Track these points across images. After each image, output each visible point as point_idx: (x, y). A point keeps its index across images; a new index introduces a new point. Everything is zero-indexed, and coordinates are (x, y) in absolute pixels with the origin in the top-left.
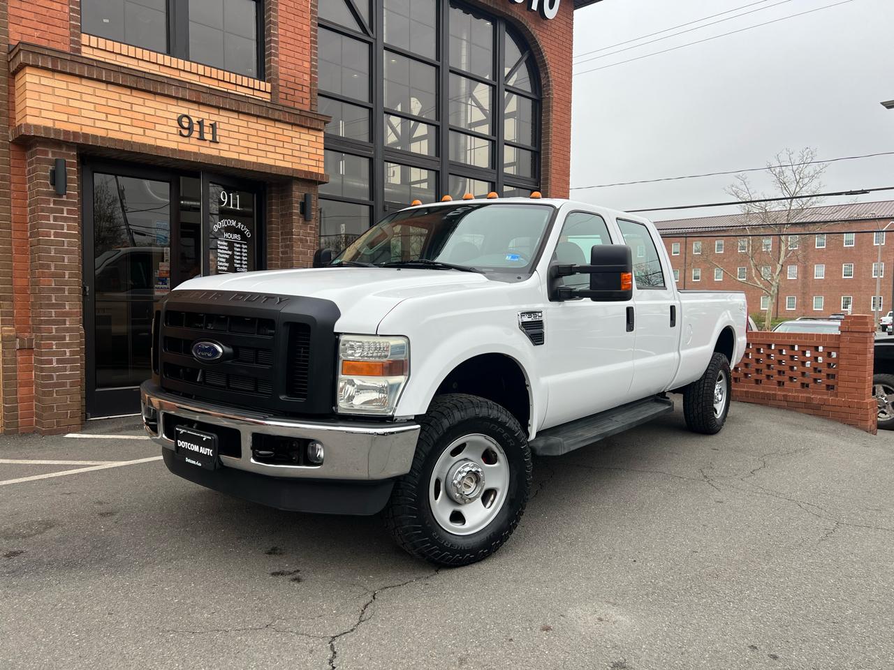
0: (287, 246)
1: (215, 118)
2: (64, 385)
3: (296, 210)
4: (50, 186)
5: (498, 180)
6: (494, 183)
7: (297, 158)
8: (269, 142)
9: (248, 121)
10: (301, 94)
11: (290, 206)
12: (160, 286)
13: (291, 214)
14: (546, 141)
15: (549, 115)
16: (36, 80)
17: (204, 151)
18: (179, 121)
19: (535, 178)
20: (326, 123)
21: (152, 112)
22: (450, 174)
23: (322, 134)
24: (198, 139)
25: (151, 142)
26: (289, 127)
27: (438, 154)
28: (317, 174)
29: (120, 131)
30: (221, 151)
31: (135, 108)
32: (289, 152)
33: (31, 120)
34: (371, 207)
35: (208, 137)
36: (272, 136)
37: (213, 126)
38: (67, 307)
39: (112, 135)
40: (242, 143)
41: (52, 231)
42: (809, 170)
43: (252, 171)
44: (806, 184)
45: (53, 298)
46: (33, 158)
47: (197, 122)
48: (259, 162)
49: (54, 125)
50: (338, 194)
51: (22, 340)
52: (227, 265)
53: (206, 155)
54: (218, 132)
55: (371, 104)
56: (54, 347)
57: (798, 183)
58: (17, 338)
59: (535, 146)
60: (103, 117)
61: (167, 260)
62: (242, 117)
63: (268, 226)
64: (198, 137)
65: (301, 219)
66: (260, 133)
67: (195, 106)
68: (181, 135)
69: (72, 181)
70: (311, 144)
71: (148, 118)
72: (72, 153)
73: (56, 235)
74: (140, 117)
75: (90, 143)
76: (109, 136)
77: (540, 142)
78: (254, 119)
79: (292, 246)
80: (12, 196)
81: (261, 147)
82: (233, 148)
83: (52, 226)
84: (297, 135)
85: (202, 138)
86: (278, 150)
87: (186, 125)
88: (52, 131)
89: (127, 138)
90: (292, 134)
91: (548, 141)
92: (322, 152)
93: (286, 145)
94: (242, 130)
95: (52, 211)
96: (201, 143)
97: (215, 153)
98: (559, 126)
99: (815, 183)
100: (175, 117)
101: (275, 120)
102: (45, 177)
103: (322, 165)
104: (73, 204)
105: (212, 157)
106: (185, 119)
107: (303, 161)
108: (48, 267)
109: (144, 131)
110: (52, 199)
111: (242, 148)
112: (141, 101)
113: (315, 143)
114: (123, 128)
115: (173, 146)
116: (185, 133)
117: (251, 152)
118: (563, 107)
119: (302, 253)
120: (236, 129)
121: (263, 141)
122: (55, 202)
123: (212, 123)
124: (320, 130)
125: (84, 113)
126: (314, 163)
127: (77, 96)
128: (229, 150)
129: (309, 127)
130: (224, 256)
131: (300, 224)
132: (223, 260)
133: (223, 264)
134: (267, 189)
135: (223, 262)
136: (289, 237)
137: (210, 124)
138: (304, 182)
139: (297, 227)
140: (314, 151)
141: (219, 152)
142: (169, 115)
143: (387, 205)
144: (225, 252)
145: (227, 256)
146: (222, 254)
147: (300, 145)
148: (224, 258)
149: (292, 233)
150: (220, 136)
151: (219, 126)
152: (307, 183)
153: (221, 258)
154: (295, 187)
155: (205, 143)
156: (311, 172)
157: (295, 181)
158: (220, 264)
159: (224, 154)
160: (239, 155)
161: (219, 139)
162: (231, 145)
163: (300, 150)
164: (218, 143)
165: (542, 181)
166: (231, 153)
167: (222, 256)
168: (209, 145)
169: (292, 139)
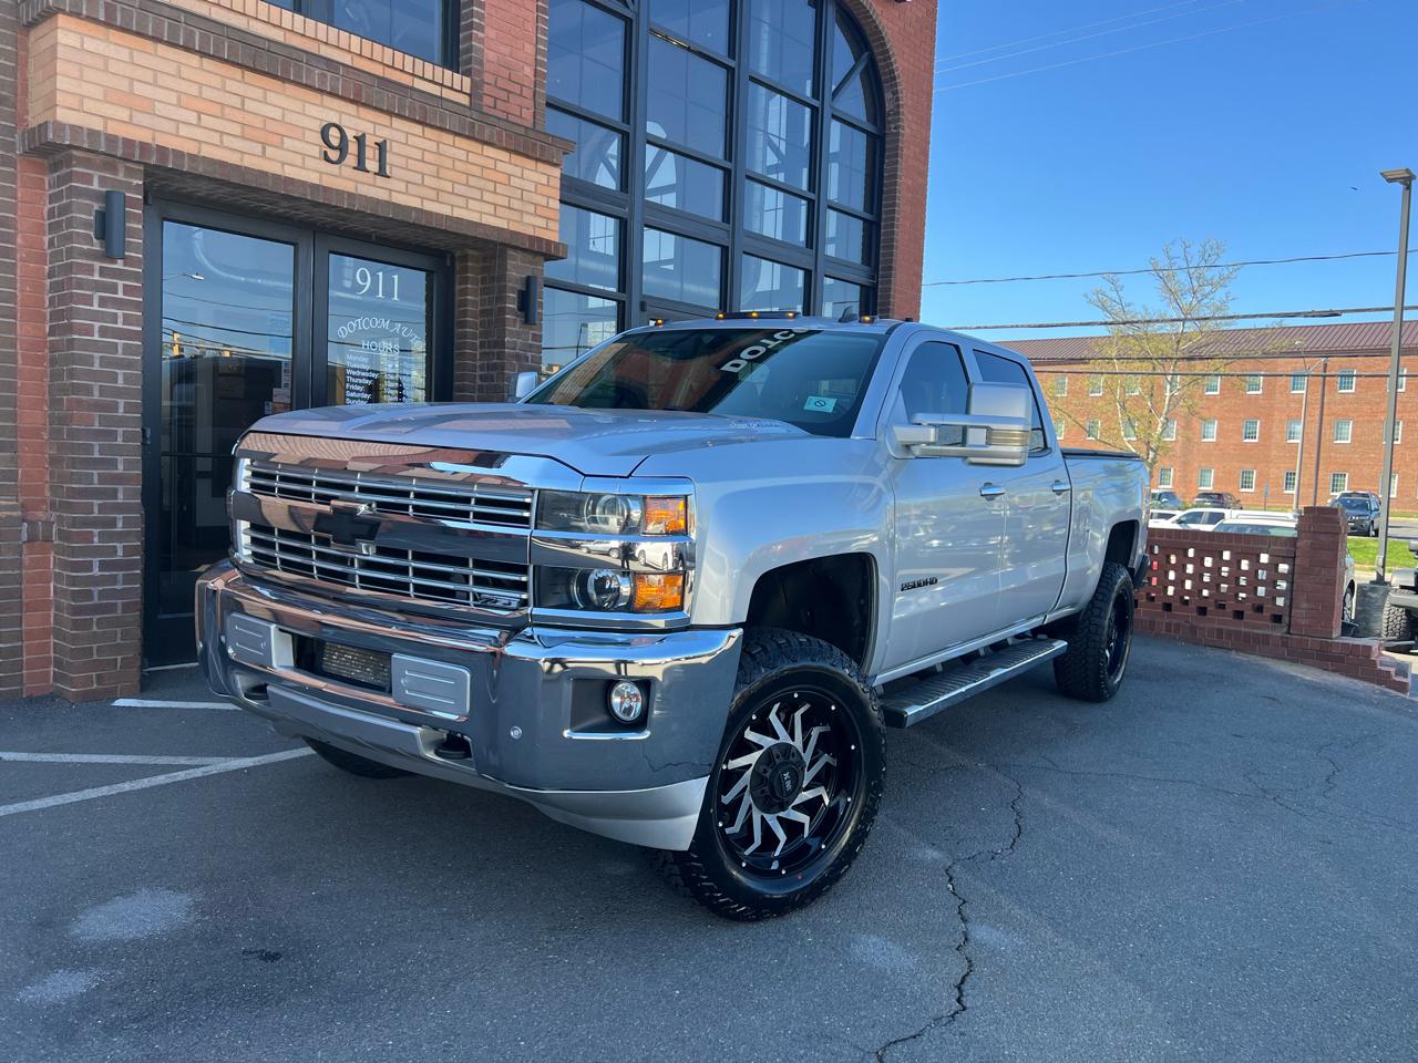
0: (491, 367)
1: (384, 133)
2: (111, 609)
3: (512, 303)
4: (95, 241)
5: (816, 269)
6: (809, 271)
7: (516, 213)
8: (472, 181)
9: (438, 143)
10: (519, 100)
11: (502, 299)
13: (502, 311)
14: (891, 205)
15: (896, 163)
16: (73, 40)
17: (364, 190)
18: (324, 133)
19: (869, 265)
20: (566, 152)
21: (277, 114)
22: (745, 253)
23: (557, 172)
24: (355, 168)
25: (275, 169)
26: (504, 155)
27: (726, 217)
28: (549, 242)
29: (221, 146)
30: (393, 193)
31: (249, 105)
32: (505, 201)
33: (63, 116)
34: (621, 304)
35: (372, 165)
36: (477, 171)
37: (382, 147)
38: (120, 467)
39: (207, 152)
40: (428, 180)
41: (97, 325)
43: (445, 231)
44: (1206, 296)
45: (96, 449)
46: (63, 188)
47: (355, 137)
48: (455, 215)
49: (106, 128)
51: (32, 524)
52: (368, 396)
53: (367, 199)
54: (389, 158)
55: (624, 125)
56: (96, 539)
57: (1195, 293)
58: (24, 521)
59: (872, 213)
60: (192, 118)
61: (286, 385)
62: (429, 132)
63: (458, 330)
64: (355, 165)
65: (519, 320)
66: (458, 165)
67: (352, 108)
68: (327, 159)
69: (134, 233)
70: (540, 189)
71: (271, 125)
72: (135, 182)
73: (104, 332)
74: (258, 122)
75: (170, 166)
76: (202, 154)
77: (879, 206)
78: (448, 138)
79: (503, 367)
80: (18, 256)
81: (458, 189)
82: (412, 189)
83: (95, 316)
84: (518, 171)
85: (361, 166)
86: (487, 196)
87: (335, 142)
88: (103, 138)
89: (233, 159)
90: (510, 169)
91: (893, 205)
92: (556, 204)
93: (499, 189)
94: (428, 157)
95: (98, 287)
96: (360, 175)
97: (382, 195)
98: (910, 182)
99: (1220, 294)
100: (317, 126)
101: (485, 143)
102: (86, 224)
103: (554, 226)
104: (135, 276)
105: (378, 202)
107: (527, 219)
108: (88, 390)
109: (264, 149)
110: (97, 265)
111: (427, 190)
112: (258, 94)
113: (546, 188)
114: (227, 141)
115: (313, 178)
116: (334, 155)
117: (442, 197)
118: (917, 150)
120: (418, 154)
121: (463, 178)
122: (103, 272)
123: (380, 140)
124: (556, 165)
125: (159, 108)
126: (543, 223)
127: (149, 76)
128: (406, 193)
129: (537, 160)
130: (361, 381)
131: (517, 329)
132: (358, 388)
133: (359, 395)
134: (458, 266)
135: (357, 392)
136: (496, 351)
137: (376, 144)
138: (525, 254)
139: (512, 334)
140: (543, 201)
141: (390, 195)
142: (306, 122)
143: (648, 302)
144: (363, 374)
145: (367, 382)
146: (355, 377)
147: (523, 190)
148: (361, 385)
149: (502, 345)
150: (391, 165)
151: (391, 147)
152: (530, 257)
153: (354, 384)
154: (510, 263)
155: (367, 177)
156: (540, 240)
157: (510, 252)
158: (353, 395)
159: (398, 199)
160: (422, 202)
161: (390, 171)
162: (409, 182)
163: (522, 199)
164: (389, 177)
165: (880, 273)
166: (409, 197)
167: (357, 381)
168: (374, 181)
169: (509, 178)
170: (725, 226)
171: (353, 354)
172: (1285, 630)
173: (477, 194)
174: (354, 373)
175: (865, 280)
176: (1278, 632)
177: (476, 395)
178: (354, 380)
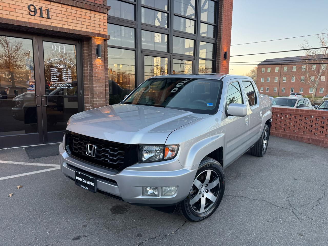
0: (91, 70)
1: (48, 6)
3: (94, 52)
5: (197, 40)
6: (195, 40)
7: (93, 27)
8: (78, 19)
9: (66, 9)
11: (91, 51)
12: (30, 89)
13: (92, 54)
14: (220, 21)
15: (222, 9)
17: (43, 23)
18: (29, 7)
19: (215, 38)
20: (108, 10)
21: (13, 3)
22: (174, 36)
23: (106, 15)
24: (39, 17)
25: (14, 18)
26: (89, 11)
27: (168, 27)
30: (52, 23)
32: (89, 24)
34: (135, 51)
35: (45, 16)
36: (80, 16)
37: (48, 11)
40: (64, 19)
47: (39, 8)
48: (73, 29)
50: (119, 45)
52: (58, 79)
53: (43, 25)
54: (50, 13)
55: (135, 2)
59: (215, 24)
61: (32, 77)
62: (63, 6)
64: (40, 16)
65: (96, 57)
66: (73, 15)
67: (37, 1)
68: (30, 15)
70: (101, 20)
71: (11, 6)
74: (7, 5)
77: (218, 21)
78: (70, 7)
79: (93, 70)
81: (74, 21)
82: (58, 22)
84: (93, 16)
85: (41, 16)
86: (83, 23)
87: (33, 10)
90: (90, 15)
91: (221, 20)
92: (107, 24)
93: (87, 21)
94: (63, 13)
96: (41, 19)
97: (49, 24)
98: (227, 14)
100: (27, 6)
101: (81, 8)
105: (47, 26)
106: (32, 7)
107: (96, 29)
109: (10, 13)
111: (64, 22)
115: (27, 20)
116: (32, 14)
117: (69, 24)
118: (229, 5)
119: (97, 73)
120: (60, 12)
121: (75, 18)
123: (47, 9)
124: (105, 13)
126: (102, 30)
129: (99, 12)
130: (55, 75)
131: (96, 59)
132: (55, 77)
133: (55, 78)
134: (83, 43)
135: (54, 78)
136: (91, 65)
137: (46, 10)
140: (102, 24)
141: (52, 24)
142: (23, 5)
143: (143, 50)
144: (56, 73)
145: (57, 75)
146: (54, 74)
147: (95, 21)
148: (55, 76)
149: (92, 63)
150: (51, 15)
151: (51, 10)
153: (53, 76)
155: (44, 19)
158: (53, 78)
159: (54, 25)
160: (62, 25)
161: (51, 17)
162: (58, 20)
163: (95, 23)
164: (51, 19)
165: (218, 40)
166: (58, 24)
167: (54, 75)
168: (46, 20)
169: (90, 18)
171: (52, 68)
173: (80, 23)
175: (214, 42)
177: (88, 77)
178: (53, 75)
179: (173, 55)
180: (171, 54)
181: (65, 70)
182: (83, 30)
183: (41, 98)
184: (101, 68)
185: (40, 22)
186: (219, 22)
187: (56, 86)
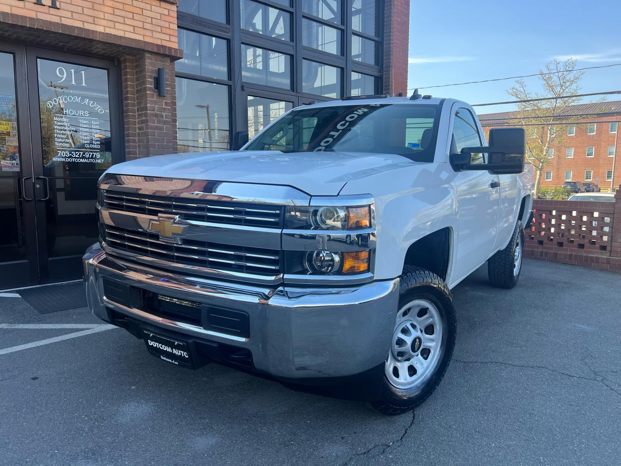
0: (142, 122)
3: (150, 84)
5: (346, 68)
6: (343, 68)
7: (148, 31)
8: (117, 12)
11: (144, 83)
12: (8, 162)
13: (145, 89)
14: (388, 33)
15: (391, 9)
17: (41, 16)
19: (378, 65)
22: (304, 58)
23: (174, 8)
24: (35, 3)
27: (292, 39)
28: (170, 48)
30: (62, 18)
32: (140, 24)
34: (230, 87)
35: (47, 2)
40: (86, 11)
42: (570, 76)
44: (567, 87)
48: (106, 32)
50: (197, 73)
52: (70, 141)
53: (43, 21)
57: (561, 86)
59: (379, 38)
61: (14, 136)
63: (125, 102)
64: (35, 1)
65: (155, 94)
70: (163, 18)
77: (383, 33)
79: (148, 121)
81: (107, 17)
82: (76, 16)
85: (39, 3)
86: (128, 21)
91: (390, 32)
92: (175, 27)
93: (136, 17)
96: (39, 8)
97: (56, 20)
98: (399, 20)
99: (574, 86)
103: (175, 39)
105: (51, 23)
107: (155, 35)
111: (88, 17)
113: (162, 13)
115: (6, 9)
117: (97, 21)
119: (157, 128)
121: (111, 11)
124: (172, 3)
126: (167, 38)
128: (72, 18)
129: (160, 1)
130: (64, 132)
131: (155, 99)
133: (63, 140)
134: (123, 66)
136: (143, 112)
138: (157, 56)
139: (151, 102)
140: (167, 25)
141: (61, 20)
143: (245, 85)
144: (66, 128)
145: (68, 133)
146: (60, 130)
147: (152, 18)
148: (64, 135)
149: (146, 108)
150: (60, 2)
152: (160, 58)
153: (60, 134)
154: (147, 61)
155: (45, 9)
156: (164, 47)
157: (147, 55)
158: (59, 140)
159: (65, 22)
160: (83, 24)
161: (60, 5)
162: (74, 12)
163: (152, 23)
164: (59, 9)
165: (384, 69)
166: (73, 21)
167: (62, 132)
168: (49, 11)
169: (142, 11)
170: (292, 44)
171: (58, 117)
172: (609, 254)
174: (59, 128)
175: (376, 74)
176: (604, 256)
177: (137, 138)
178: (59, 132)
179: (304, 95)
180: (299, 95)
181: (85, 122)
182: (128, 35)
183: (34, 183)
184: (164, 117)
185: (37, 15)
186: (385, 35)
187: (65, 157)
